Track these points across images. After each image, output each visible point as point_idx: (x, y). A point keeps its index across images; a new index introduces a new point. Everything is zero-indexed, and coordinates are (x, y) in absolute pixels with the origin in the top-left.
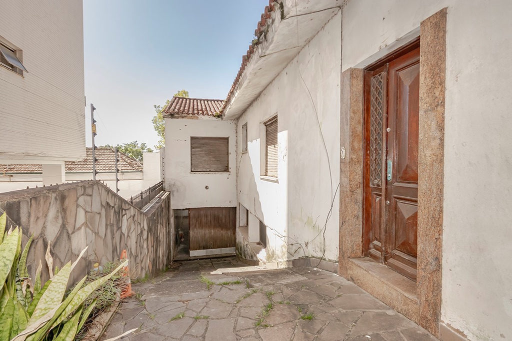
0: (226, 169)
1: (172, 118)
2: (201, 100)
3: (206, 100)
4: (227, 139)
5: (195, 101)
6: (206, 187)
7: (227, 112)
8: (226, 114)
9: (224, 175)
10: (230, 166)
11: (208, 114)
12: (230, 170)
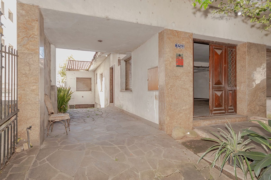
0: (91, 90)
1: (69, 71)
2: (80, 61)
3: (82, 61)
4: (91, 78)
5: (78, 62)
6: (83, 97)
7: (90, 69)
8: (90, 70)
9: (90, 92)
10: (92, 89)
11: (83, 70)
12: (92, 90)
